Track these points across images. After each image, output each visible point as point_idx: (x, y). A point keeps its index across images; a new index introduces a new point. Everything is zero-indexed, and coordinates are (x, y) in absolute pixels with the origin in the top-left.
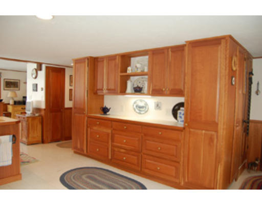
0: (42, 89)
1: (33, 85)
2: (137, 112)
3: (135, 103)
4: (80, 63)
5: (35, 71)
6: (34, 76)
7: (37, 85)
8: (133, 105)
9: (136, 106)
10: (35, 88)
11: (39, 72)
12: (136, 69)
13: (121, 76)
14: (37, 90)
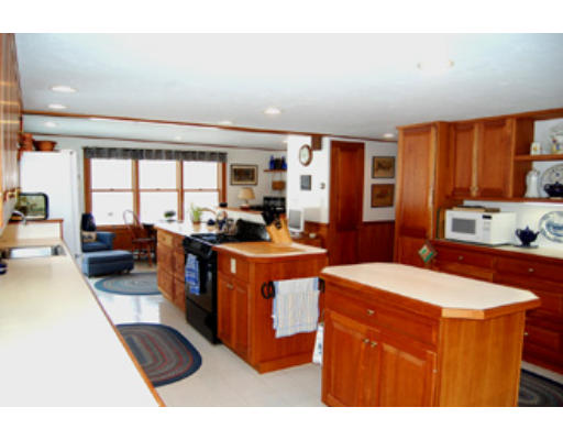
0: (323, 186)
1: (303, 177)
2: (549, 238)
3: (544, 218)
4: (419, 134)
5: (306, 151)
6: (305, 160)
7: (310, 177)
8: (540, 224)
9: (548, 225)
10: (306, 183)
11: (315, 153)
12: (555, 148)
13: (516, 162)
14: (309, 188)
